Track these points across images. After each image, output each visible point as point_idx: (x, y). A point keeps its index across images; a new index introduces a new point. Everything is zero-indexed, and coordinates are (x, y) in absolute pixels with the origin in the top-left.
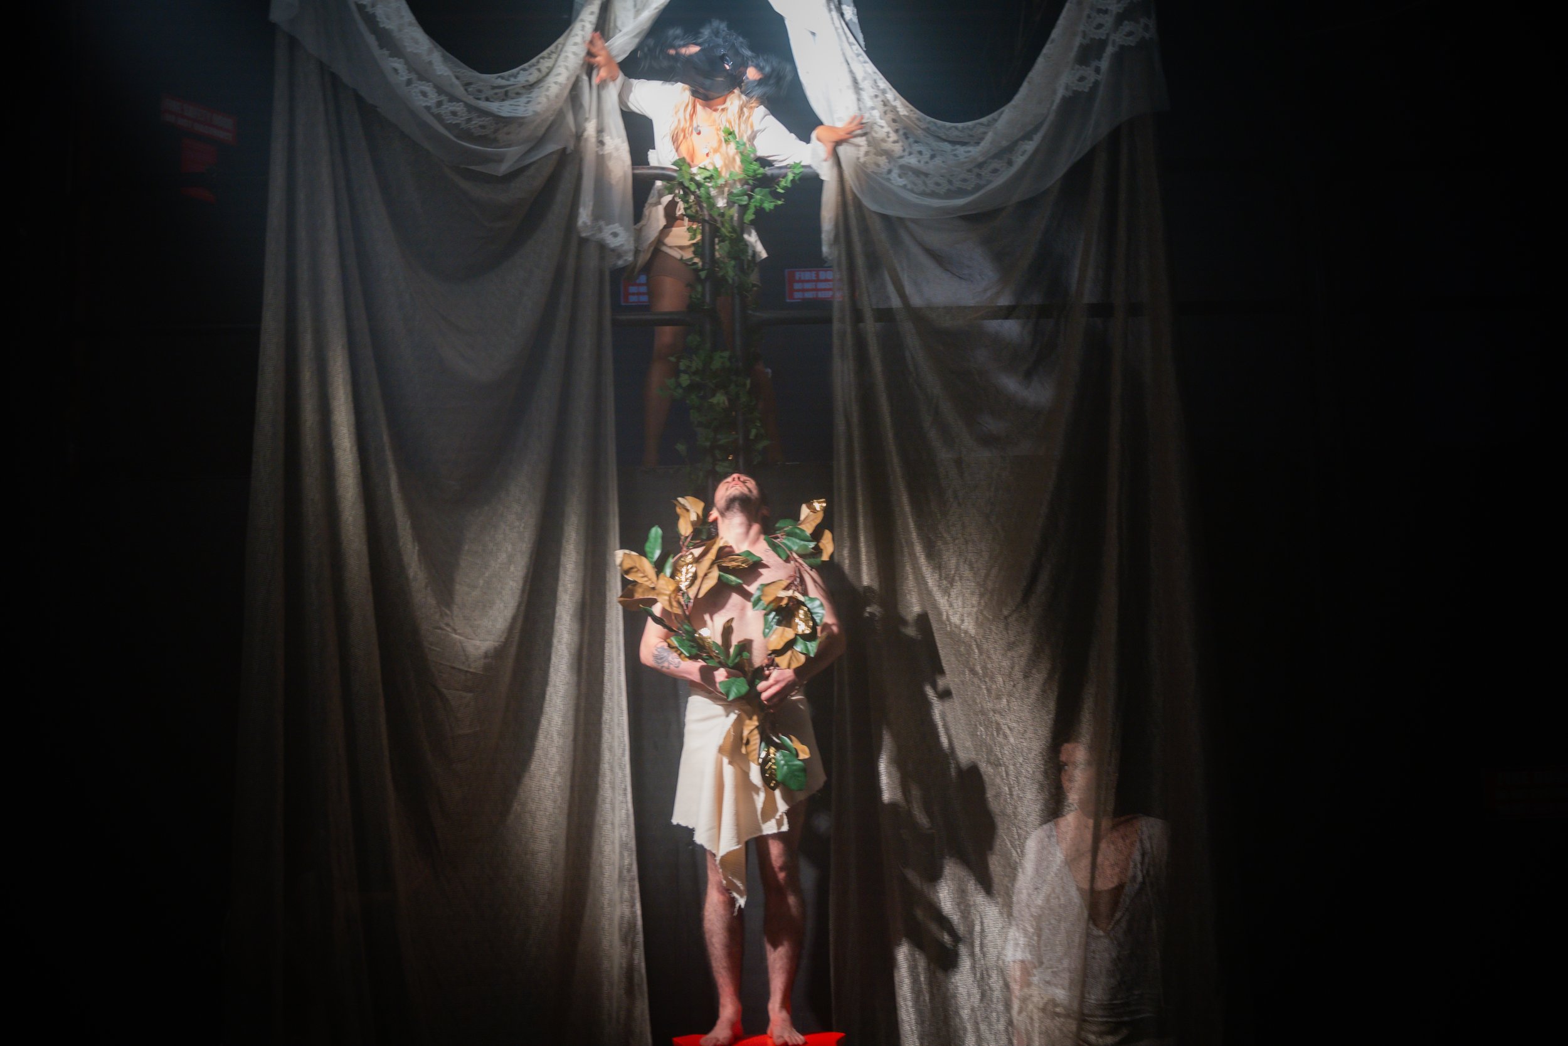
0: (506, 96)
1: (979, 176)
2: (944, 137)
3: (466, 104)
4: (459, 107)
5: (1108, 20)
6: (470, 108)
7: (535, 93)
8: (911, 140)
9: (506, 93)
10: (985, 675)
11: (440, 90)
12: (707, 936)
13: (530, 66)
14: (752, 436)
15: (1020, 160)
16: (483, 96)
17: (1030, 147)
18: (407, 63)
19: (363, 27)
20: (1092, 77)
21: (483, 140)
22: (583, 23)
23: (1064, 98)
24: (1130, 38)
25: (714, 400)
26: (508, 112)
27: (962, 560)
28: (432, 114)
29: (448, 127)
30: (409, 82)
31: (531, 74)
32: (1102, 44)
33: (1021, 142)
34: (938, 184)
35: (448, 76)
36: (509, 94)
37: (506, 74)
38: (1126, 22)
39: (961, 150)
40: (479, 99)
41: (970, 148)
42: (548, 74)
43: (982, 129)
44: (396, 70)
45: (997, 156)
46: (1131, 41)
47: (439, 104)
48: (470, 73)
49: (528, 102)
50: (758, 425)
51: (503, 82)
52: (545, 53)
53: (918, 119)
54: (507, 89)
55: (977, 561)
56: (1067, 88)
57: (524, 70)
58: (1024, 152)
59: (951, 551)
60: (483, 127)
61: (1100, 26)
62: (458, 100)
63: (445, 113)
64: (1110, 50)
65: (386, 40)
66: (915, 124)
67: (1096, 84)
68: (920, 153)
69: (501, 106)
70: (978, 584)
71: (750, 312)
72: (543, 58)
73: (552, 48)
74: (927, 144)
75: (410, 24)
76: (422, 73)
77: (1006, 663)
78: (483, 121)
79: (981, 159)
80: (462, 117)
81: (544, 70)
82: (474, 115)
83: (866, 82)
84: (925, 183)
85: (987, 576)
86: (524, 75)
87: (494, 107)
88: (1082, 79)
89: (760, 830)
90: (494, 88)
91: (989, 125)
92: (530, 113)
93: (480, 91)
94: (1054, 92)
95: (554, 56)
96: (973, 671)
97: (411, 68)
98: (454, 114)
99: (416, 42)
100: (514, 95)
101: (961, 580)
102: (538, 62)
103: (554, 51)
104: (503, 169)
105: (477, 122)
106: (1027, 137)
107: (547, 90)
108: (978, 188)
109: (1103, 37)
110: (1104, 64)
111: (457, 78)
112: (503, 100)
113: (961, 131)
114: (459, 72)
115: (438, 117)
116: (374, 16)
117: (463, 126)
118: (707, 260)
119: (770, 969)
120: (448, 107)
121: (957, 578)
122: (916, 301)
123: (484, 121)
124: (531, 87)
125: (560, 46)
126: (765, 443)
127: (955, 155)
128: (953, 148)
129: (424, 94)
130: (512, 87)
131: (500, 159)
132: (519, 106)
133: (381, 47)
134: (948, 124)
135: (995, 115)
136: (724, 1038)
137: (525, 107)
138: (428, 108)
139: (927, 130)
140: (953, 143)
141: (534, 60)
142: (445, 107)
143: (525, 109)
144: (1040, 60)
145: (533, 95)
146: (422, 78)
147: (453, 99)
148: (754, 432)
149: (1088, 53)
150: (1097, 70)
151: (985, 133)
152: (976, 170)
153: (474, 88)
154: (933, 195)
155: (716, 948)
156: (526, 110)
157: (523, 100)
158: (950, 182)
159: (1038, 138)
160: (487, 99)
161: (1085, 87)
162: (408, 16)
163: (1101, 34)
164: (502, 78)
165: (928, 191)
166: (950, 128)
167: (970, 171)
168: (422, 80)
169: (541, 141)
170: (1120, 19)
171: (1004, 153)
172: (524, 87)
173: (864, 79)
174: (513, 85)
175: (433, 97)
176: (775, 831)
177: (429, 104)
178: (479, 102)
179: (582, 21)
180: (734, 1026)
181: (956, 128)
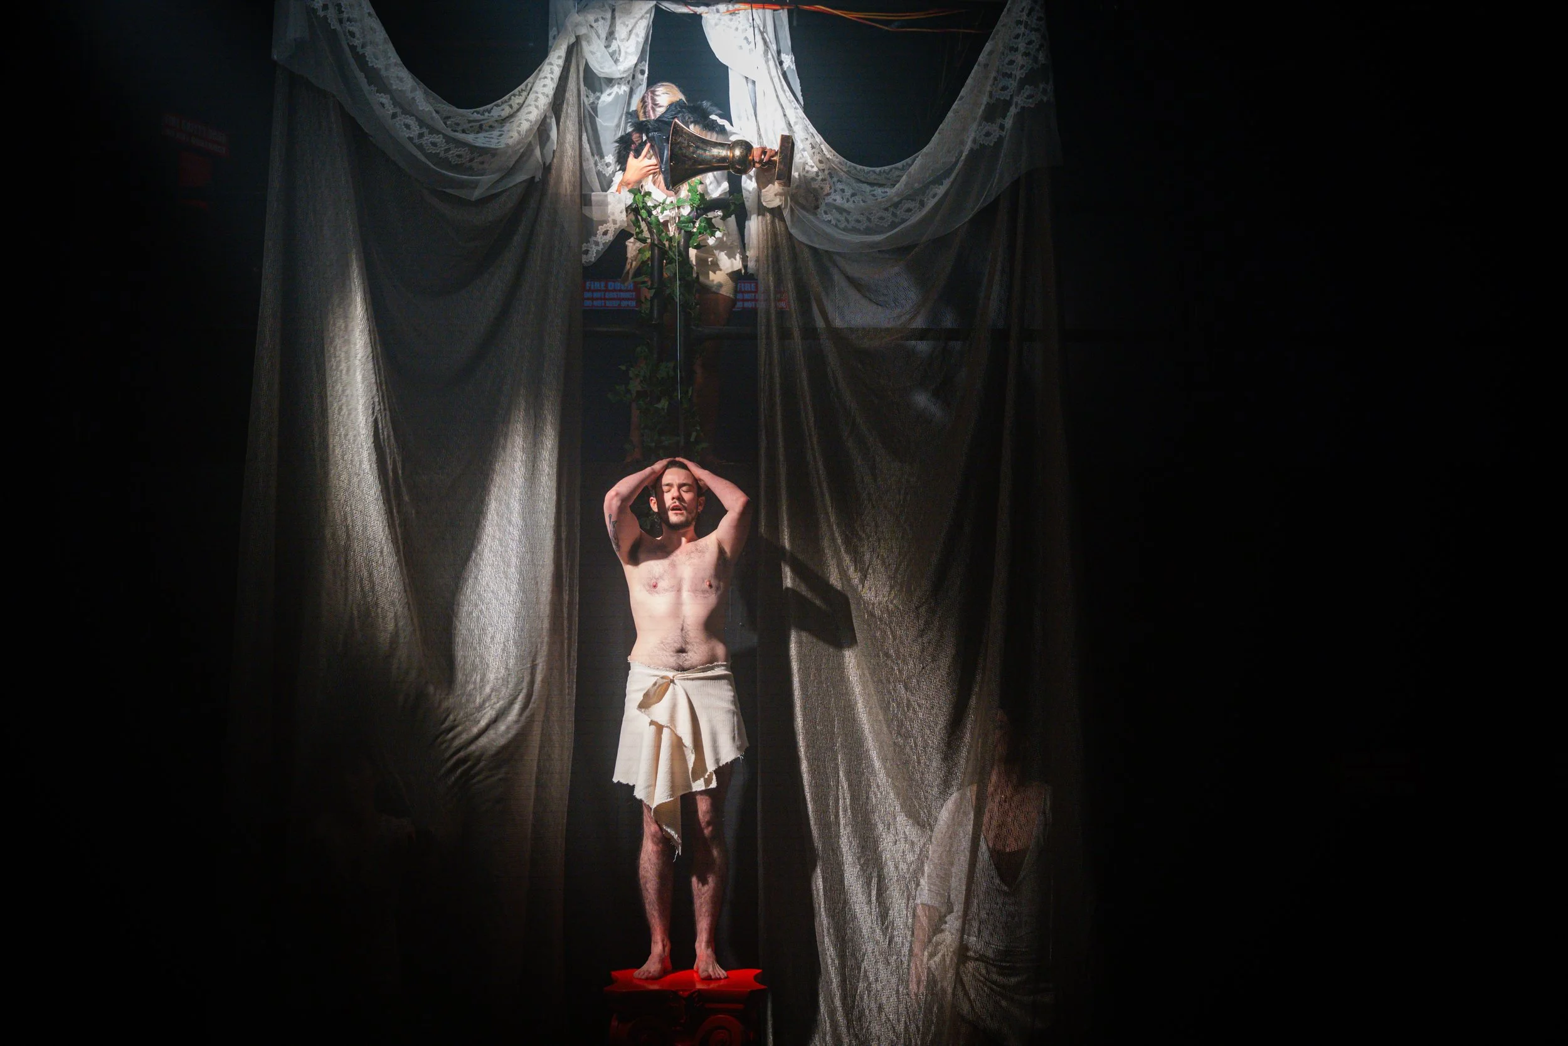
0: (481, 129)
1: (894, 215)
2: (863, 179)
3: (445, 136)
4: (439, 139)
5: (1013, 84)
6: (449, 139)
7: (507, 126)
8: (835, 179)
9: (481, 127)
10: (898, 657)
11: (421, 123)
12: (642, 882)
13: (502, 103)
14: (692, 439)
15: (931, 203)
16: (460, 128)
17: (941, 190)
18: (393, 98)
19: (354, 66)
20: (996, 133)
21: (457, 168)
22: (551, 66)
23: (972, 150)
24: (1031, 100)
25: (659, 406)
26: (483, 143)
27: (875, 556)
28: (415, 144)
29: (428, 156)
30: (394, 116)
31: (503, 110)
32: (1007, 104)
33: (933, 186)
34: (858, 221)
35: (429, 111)
36: (484, 127)
37: (481, 109)
38: (1027, 86)
39: (879, 191)
40: (455, 131)
41: (887, 190)
42: (518, 110)
43: (897, 173)
44: (383, 105)
45: (910, 198)
46: (1031, 103)
47: (421, 135)
48: (447, 108)
49: (501, 135)
50: (698, 428)
51: (476, 116)
52: (516, 91)
53: (840, 163)
54: (482, 122)
55: (888, 557)
56: (974, 141)
57: (497, 105)
58: (934, 196)
59: (866, 547)
60: (459, 156)
61: (1004, 88)
62: (438, 132)
63: (426, 144)
64: (1013, 110)
65: (375, 78)
66: (838, 167)
67: (1001, 139)
68: (843, 191)
69: (477, 138)
70: (889, 577)
71: (694, 327)
72: (514, 95)
73: (522, 86)
74: (848, 184)
75: (396, 64)
76: (405, 107)
77: (916, 648)
78: (460, 151)
79: (896, 199)
80: (441, 147)
81: (516, 107)
82: (452, 145)
83: (797, 126)
84: (847, 221)
85: (897, 570)
86: (499, 110)
87: (470, 138)
88: (988, 134)
89: (690, 787)
90: (470, 122)
91: (903, 169)
92: (503, 146)
93: (458, 124)
94: (963, 143)
95: (524, 94)
96: (887, 655)
97: (396, 103)
98: (434, 144)
99: (401, 80)
100: (488, 128)
101: (874, 573)
102: (510, 99)
103: (524, 89)
104: (477, 194)
105: (454, 152)
106: (938, 181)
107: (519, 126)
108: (893, 225)
109: (1008, 98)
110: (1009, 122)
111: (437, 112)
112: (478, 132)
113: (878, 175)
114: (439, 107)
115: (420, 147)
116: (364, 56)
117: (442, 155)
118: (656, 279)
119: (697, 913)
120: (428, 139)
121: (870, 571)
122: (838, 323)
123: (462, 151)
124: (503, 121)
125: (530, 85)
126: (705, 445)
127: (874, 195)
128: (871, 189)
129: (408, 126)
130: (485, 122)
131: (475, 185)
132: (493, 138)
133: (370, 83)
134: (866, 169)
135: (909, 160)
136: (655, 971)
137: (498, 139)
138: (410, 139)
139: (848, 173)
140: (871, 184)
141: (506, 97)
142: (426, 138)
143: (497, 141)
144: (950, 114)
145: (505, 129)
146: (406, 112)
147: (433, 131)
148: (694, 434)
149: (995, 111)
150: (1002, 127)
151: (901, 177)
152: (891, 209)
153: (452, 121)
154: (855, 230)
155: (649, 893)
156: (498, 143)
157: (496, 133)
158: (869, 220)
159: (947, 183)
160: (464, 131)
161: (991, 141)
162: (394, 58)
163: (1006, 95)
164: (478, 113)
165: (849, 227)
166: (869, 172)
167: (886, 209)
168: (406, 114)
169: (511, 171)
170: (1022, 83)
171: (916, 195)
172: (496, 121)
173: (796, 123)
174: (486, 119)
175: (416, 129)
176: (703, 788)
177: (411, 136)
178: (456, 133)
179: (551, 64)
180: (662, 961)
181: (874, 172)
